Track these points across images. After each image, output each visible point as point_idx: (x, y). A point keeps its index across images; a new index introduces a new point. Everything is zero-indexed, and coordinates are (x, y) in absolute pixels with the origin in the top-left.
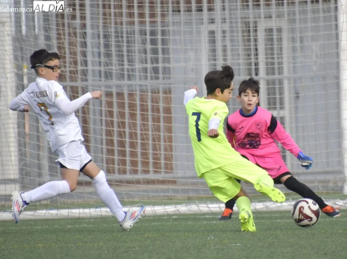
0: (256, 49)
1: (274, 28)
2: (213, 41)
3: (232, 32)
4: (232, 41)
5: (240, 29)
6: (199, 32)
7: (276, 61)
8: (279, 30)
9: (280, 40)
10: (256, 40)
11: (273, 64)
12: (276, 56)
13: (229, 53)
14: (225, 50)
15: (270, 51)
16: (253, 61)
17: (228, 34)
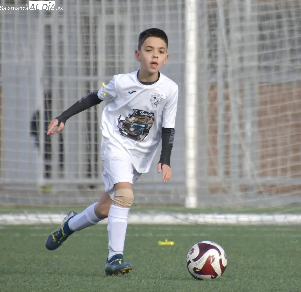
0: (96, 47)
1: (116, 25)
2: (49, 37)
3: (70, 27)
4: (70, 37)
5: (78, 25)
6: (34, 27)
7: (117, 61)
8: (121, 27)
9: (122, 38)
10: (95, 37)
11: (113, 63)
12: (117, 55)
13: (66, 50)
14: (61, 48)
15: (111, 49)
16: (92, 59)
17: (65, 30)
